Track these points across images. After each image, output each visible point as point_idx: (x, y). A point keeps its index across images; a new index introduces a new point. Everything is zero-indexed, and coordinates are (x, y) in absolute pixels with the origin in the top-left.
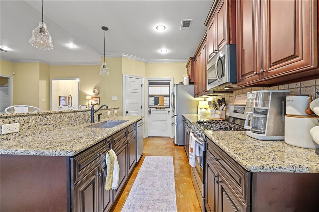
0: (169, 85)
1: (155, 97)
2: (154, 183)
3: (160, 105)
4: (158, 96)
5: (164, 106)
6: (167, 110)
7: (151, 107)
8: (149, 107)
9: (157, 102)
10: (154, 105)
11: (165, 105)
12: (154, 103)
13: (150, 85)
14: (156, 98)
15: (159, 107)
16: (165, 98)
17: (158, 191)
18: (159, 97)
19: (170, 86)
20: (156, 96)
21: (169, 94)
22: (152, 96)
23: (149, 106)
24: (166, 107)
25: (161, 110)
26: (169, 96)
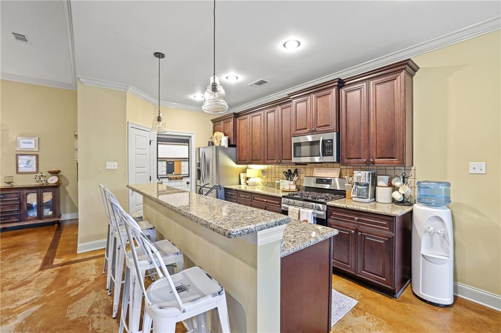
0: (188, 144)
1: (167, 162)
3: (176, 173)
4: (173, 160)
5: (180, 174)
6: (186, 180)
7: (161, 178)
8: (158, 178)
9: (170, 168)
10: (165, 173)
11: (182, 173)
12: (165, 170)
13: (159, 143)
14: (169, 163)
15: (174, 177)
16: (183, 163)
18: (173, 162)
19: (189, 146)
20: (168, 160)
21: (188, 157)
22: (163, 159)
23: (157, 176)
24: (184, 177)
25: (177, 181)
26: (188, 160)
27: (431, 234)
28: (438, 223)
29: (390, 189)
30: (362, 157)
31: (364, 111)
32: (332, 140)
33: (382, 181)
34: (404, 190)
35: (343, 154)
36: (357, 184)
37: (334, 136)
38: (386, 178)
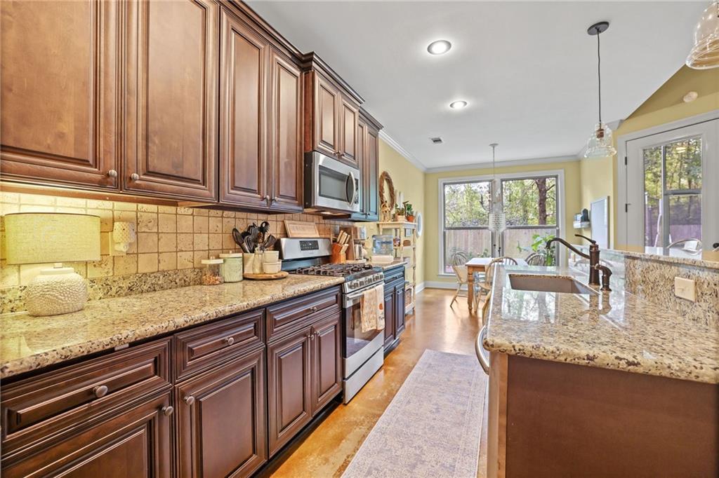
2: (434, 410)
17: (430, 396)
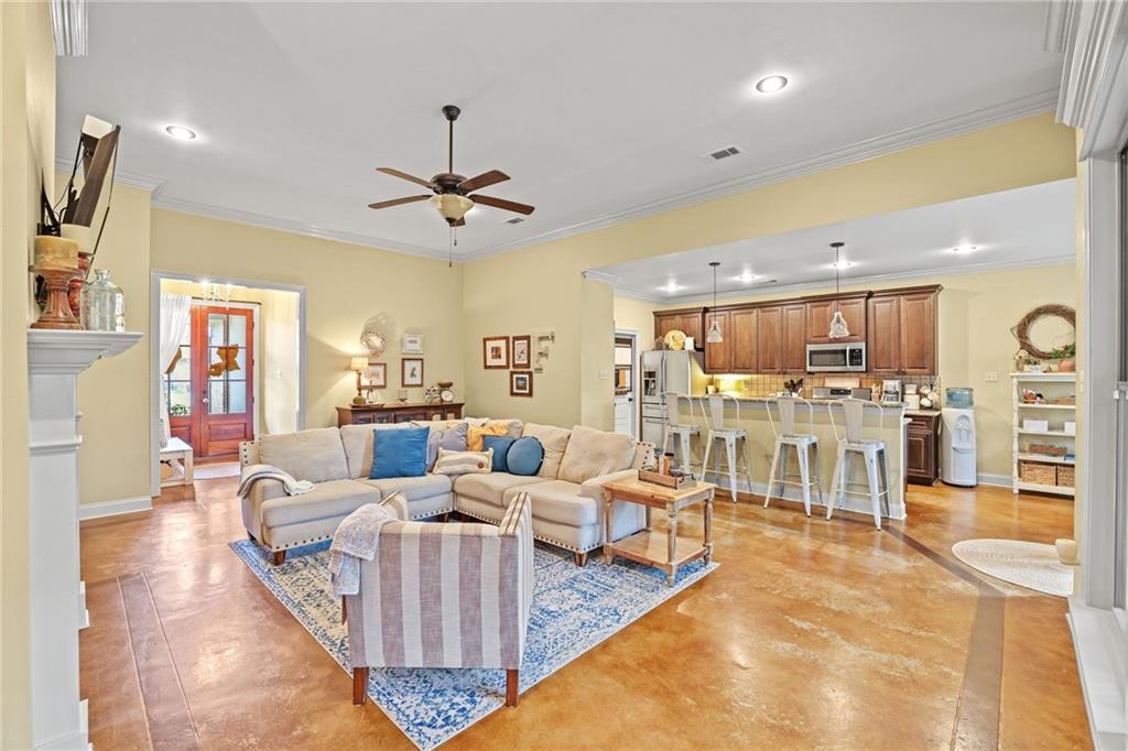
0: (629, 346)
19: (631, 348)
21: (630, 364)
26: (631, 367)
27: (960, 430)
28: (965, 420)
29: (918, 396)
30: (893, 366)
31: (894, 324)
32: (860, 350)
33: (911, 389)
34: (933, 396)
35: (872, 364)
36: (886, 392)
37: (862, 346)
38: (915, 386)
